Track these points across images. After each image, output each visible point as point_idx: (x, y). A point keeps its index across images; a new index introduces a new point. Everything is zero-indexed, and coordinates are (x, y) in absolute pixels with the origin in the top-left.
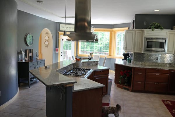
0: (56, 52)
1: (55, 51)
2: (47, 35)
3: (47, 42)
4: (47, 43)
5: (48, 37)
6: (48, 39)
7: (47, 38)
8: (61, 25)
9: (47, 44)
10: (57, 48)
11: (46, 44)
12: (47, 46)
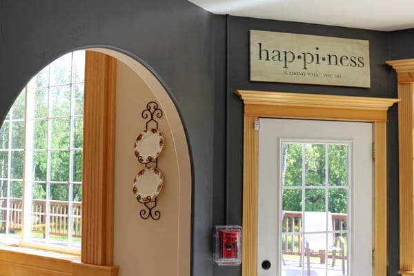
0: (221, 262)
1: (212, 249)
2: (152, 125)
3: (149, 173)
4: (149, 186)
5: (157, 138)
6: (160, 155)
7: (150, 147)
8: (256, 36)
9: (153, 193)
10: (228, 228)
11: (144, 196)
12: (150, 209)
